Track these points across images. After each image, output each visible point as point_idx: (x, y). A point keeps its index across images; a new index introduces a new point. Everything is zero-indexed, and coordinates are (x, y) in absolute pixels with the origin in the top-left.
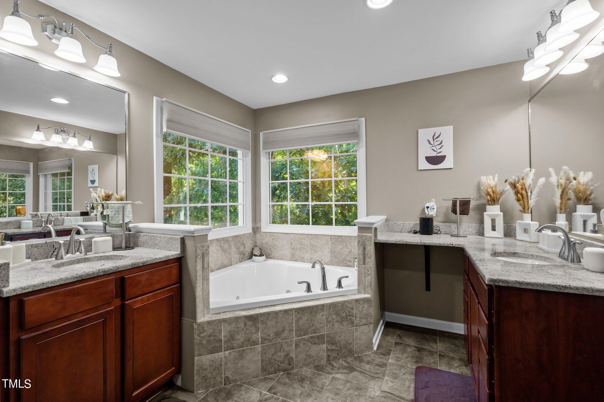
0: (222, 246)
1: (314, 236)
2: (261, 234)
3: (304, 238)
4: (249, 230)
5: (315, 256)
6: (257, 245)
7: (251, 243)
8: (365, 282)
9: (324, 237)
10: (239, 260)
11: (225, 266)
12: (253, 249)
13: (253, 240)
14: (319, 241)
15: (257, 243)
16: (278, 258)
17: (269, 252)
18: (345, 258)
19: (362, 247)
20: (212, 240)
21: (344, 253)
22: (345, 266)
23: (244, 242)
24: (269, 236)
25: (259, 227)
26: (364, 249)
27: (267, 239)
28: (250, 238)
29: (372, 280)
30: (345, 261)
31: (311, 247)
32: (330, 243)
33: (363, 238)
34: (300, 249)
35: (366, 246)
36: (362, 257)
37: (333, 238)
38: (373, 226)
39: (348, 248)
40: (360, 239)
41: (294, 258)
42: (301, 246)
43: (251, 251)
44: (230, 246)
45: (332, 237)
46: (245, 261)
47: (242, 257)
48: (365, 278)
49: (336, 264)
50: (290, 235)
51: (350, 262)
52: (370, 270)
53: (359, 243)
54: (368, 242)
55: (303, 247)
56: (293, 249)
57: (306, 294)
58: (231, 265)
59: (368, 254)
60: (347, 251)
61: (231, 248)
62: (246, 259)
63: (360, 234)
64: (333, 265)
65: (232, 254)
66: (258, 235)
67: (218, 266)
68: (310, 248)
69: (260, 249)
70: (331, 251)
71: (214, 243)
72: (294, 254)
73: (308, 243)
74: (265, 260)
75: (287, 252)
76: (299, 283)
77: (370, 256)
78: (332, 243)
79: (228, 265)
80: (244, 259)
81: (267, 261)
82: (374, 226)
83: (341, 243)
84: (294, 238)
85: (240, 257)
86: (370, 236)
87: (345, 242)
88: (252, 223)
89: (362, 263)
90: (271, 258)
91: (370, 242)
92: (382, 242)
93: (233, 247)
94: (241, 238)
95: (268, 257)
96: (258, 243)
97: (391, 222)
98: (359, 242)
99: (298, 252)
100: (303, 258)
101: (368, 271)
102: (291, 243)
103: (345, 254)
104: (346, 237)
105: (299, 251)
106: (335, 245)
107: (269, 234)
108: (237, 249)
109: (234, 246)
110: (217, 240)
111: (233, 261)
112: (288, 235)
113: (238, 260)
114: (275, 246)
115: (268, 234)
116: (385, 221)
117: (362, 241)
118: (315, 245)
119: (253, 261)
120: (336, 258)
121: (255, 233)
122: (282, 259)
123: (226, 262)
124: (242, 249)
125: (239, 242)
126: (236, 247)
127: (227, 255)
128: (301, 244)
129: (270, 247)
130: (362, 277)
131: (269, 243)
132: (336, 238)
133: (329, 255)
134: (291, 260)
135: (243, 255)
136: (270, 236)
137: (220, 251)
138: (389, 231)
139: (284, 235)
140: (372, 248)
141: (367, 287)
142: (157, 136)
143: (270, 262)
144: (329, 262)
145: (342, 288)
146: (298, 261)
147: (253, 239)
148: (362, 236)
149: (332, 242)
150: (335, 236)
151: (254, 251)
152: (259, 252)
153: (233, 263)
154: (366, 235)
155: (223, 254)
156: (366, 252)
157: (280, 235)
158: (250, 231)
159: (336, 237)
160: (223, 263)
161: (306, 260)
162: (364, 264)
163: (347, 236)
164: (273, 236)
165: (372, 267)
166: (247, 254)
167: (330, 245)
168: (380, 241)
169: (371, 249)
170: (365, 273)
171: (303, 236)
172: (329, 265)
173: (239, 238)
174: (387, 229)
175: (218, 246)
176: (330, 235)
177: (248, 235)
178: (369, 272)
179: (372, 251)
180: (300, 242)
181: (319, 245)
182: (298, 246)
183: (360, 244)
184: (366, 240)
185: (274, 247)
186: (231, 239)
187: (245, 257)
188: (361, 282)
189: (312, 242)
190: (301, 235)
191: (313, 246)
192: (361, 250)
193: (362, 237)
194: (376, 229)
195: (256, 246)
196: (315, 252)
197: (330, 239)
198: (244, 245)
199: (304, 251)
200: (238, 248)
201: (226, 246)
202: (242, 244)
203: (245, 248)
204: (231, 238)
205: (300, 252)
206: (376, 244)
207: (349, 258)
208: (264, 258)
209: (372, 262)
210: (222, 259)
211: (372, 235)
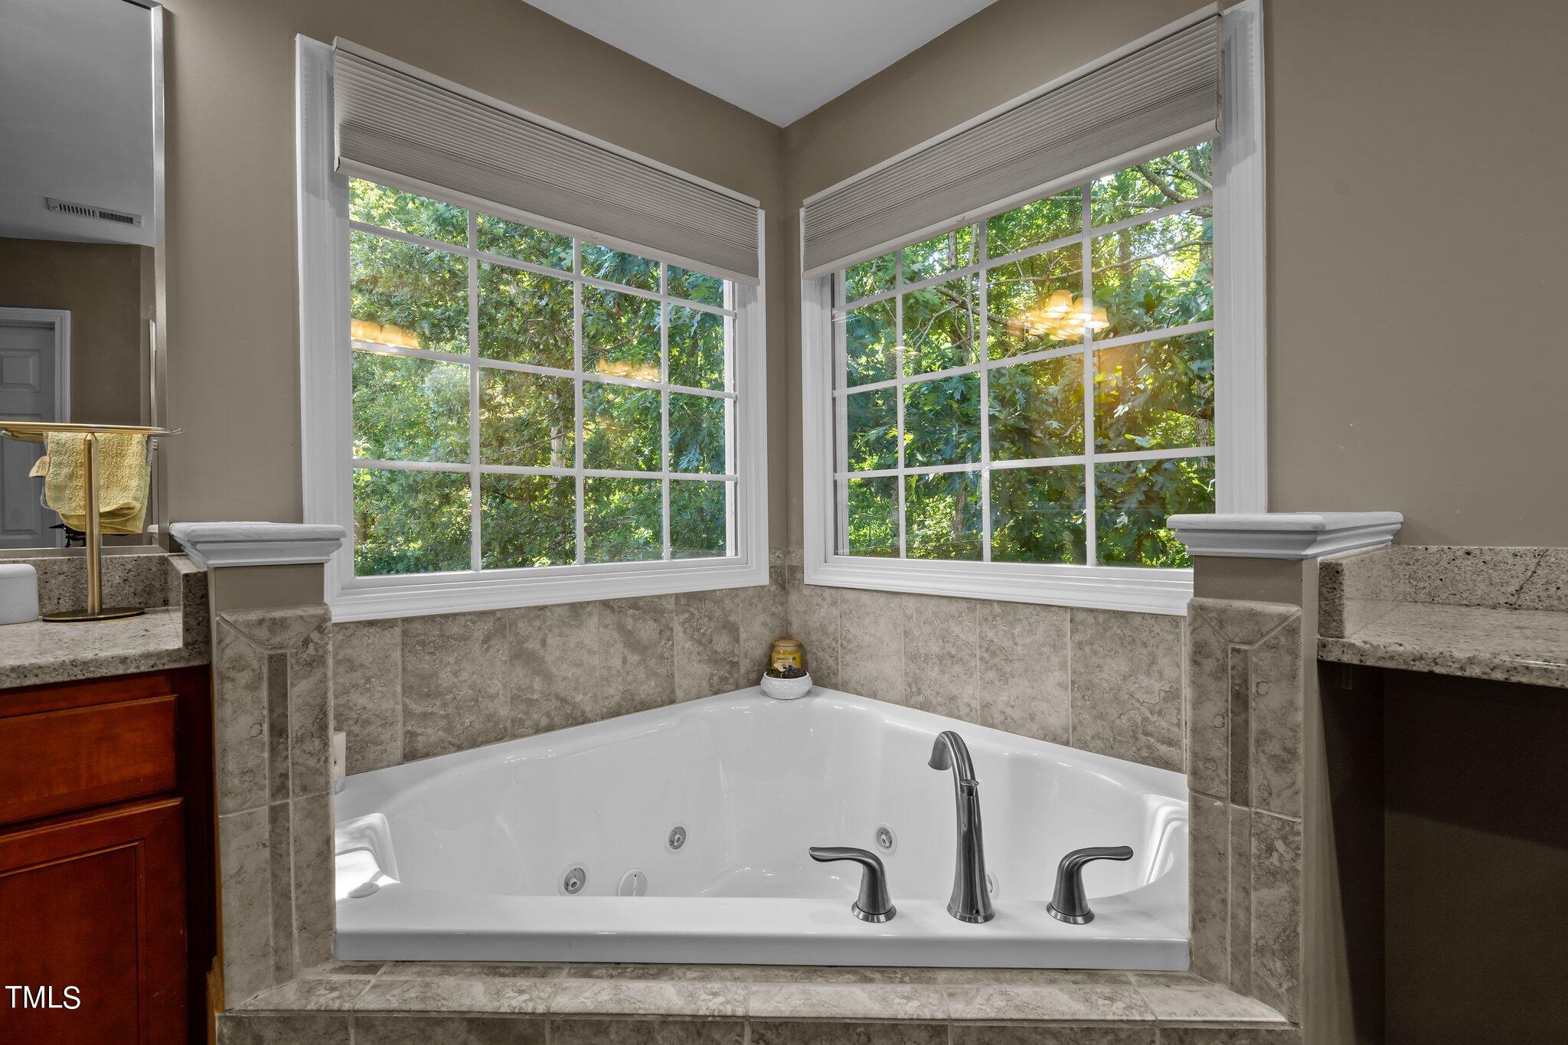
0: (629, 627)
1: (997, 609)
2: (806, 592)
3: (957, 614)
4: (760, 576)
5: (1003, 697)
6: (793, 632)
7: (764, 624)
8: (1241, 915)
9: (1043, 614)
10: (711, 685)
11: (644, 706)
12: (772, 647)
13: (773, 614)
14: (1017, 630)
15: (791, 624)
16: (859, 688)
17: (831, 662)
18: (1145, 719)
19: (1226, 685)
20: (581, 604)
21: (1138, 696)
22: (1144, 761)
23: (732, 618)
24: (830, 602)
25: (797, 567)
26: (1240, 699)
27: (823, 613)
28: (760, 606)
29: (1301, 915)
30: (1146, 734)
31: (986, 656)
32: (1069, 646)
33: (1230, 630)
34: (940, 659)
35: (1253, 679)
36: (1220, 750)
37: (1082, 623)
38: (1310, 552)
39: (1161, 673)
40: (1206, 633)
41: (919, 693)
42: (943, 648)
43: (765, 656)
44: (666, 632)
45: (1080, 616)
46: (737, 688)
47: (721, 673)
48: (1247, 891)
49: (1099, 743)
50: (904, 600)
51: (1170, 742)
52: (1279, 845)
53: (1199, 659)
54: (1268, 655)
55: (953, 651)
56: (913, 658)
57: (857, 927)
58: (672, 702)
59: (1264, 736)
60: (1157, 686)
61: (669, 640)
62: (742, 681)
63: (1209, 602)
64: (1083, 745)
65: (676, 660)
66: (793, 597)
67: (612, 703)
68: (982, 659)
69: (800, 647)
70: (1073, 683)
71: (590, 614)
72: (916, 679)
73: (973, 638)
74: (809, 693)
75: (892, 668)
76: (822, 855)
77: (1284, 755)
78: (1080, 645)
79: (659, 700)
80: (731, 681)
81: (817, 695)
82: (1321, 552)
83: (1122, 645)
84: (919, 612)
85: (712, 675)
86: (1284, 618)
87: (1145, 645)
88: (772, 549)
89: (1225, 790)
90: (835, 687)
91: (1288, 658)
92: (1381, 664)
93: (679, 634)
94: (718, 602)
95: (824, 680)
96: (795, 628)
97: (1433, 548)
98: (1199, 651)
99: (933, 672)
100: (953, 699)
101: (1270, 849)
102: (906, 633)
103: (1142, 704)
104: (1152, 621)
105: (936, 669)
106: (1095, 653)
107: (831, 595)
108: (700, 643)
109: (685, 632)
110: (606, 604)
111: (680, 686)
112: (897, 600)
113: (705, 684)
114: (849, 641)
115: (828, 591)
116: (1393, 542)
117: (1225, 651)
118: (1002, 649)
119: (764, 694)
120: (1101, 716)
121: (783, 588)
122: (874, 695)
123: (647, 689)
124: (722, 643)
125: (710, 618)
126: (696, 635)
127: (652, 663)
128: (943, 638)
129: (834, 644)
130: (1225, 879)
131: (831, 629)
132: (1098, 624)
133: (1066, 698)
134: (906, 702)
135: (727, 667)
136: (834, 603)
137: (620, 646)
138: (1422, 596)
139: (882, 600)
140: (1300, 702)
141: (1261, 950)
142: (311, 188)
143: (831, 701)
144: (1066, 730)
145: (1089, 917)
146: (935, 711)
147: (774, 609)
148: (1222, 619)
149: (1077, 638)
150: (1092, 610)
151: (775, 656)
152: (794, 659)
153: (679, 693)
154: (1252, 615)
155: (634, 658)
156: (1253, 725)
157: (865, 598)
158: (764, 579)
159: (1101, 618)
160: (631, 695)
161: (964, 710)
162: (1239, 795)
163: (1155, 616)
164: (844, 601)
165: (1301, 828)
166: (745, 665)
167: (1069, 652)
168: (1362, 653)
169: (1291, 703)
170: (1242, 855)
171: (953, 608)
172: (1067, 743)
173: (709, 605)
174: (1404, 587)
175: (610, 627)
176: (1072, 609)
177: (751, 592)
178: (1275, 859)
179: (1300, 717)
180: (942, 629)
181: (1019, 648)
182: (935, 648)
183: (1209, 665)
184: (1250, 643)
185: (845, 643)
186: (670, 605)
187: (735, 675)
188: (1215, 905)
189: (991, 634)
190: (945, 602)
191: (993, 654)
192: (1217, 705)
193: (1221, 623)
194: (1331, 574)
195: (787, 637)
196: (1004, 678)
197: (1068, 626)
198: (732, 630)
199: (957, 669)
200: (704, 641)
201: (647, 630)
202: (724, 627)
203: (737, 641)
204: (672, 601)
205: (942, 672)
206: (1330, 672)
207: (1164, 724)
208: (804, 683)
209: (1301, 798)
210: (630, 678)
211: (1302, 612)
